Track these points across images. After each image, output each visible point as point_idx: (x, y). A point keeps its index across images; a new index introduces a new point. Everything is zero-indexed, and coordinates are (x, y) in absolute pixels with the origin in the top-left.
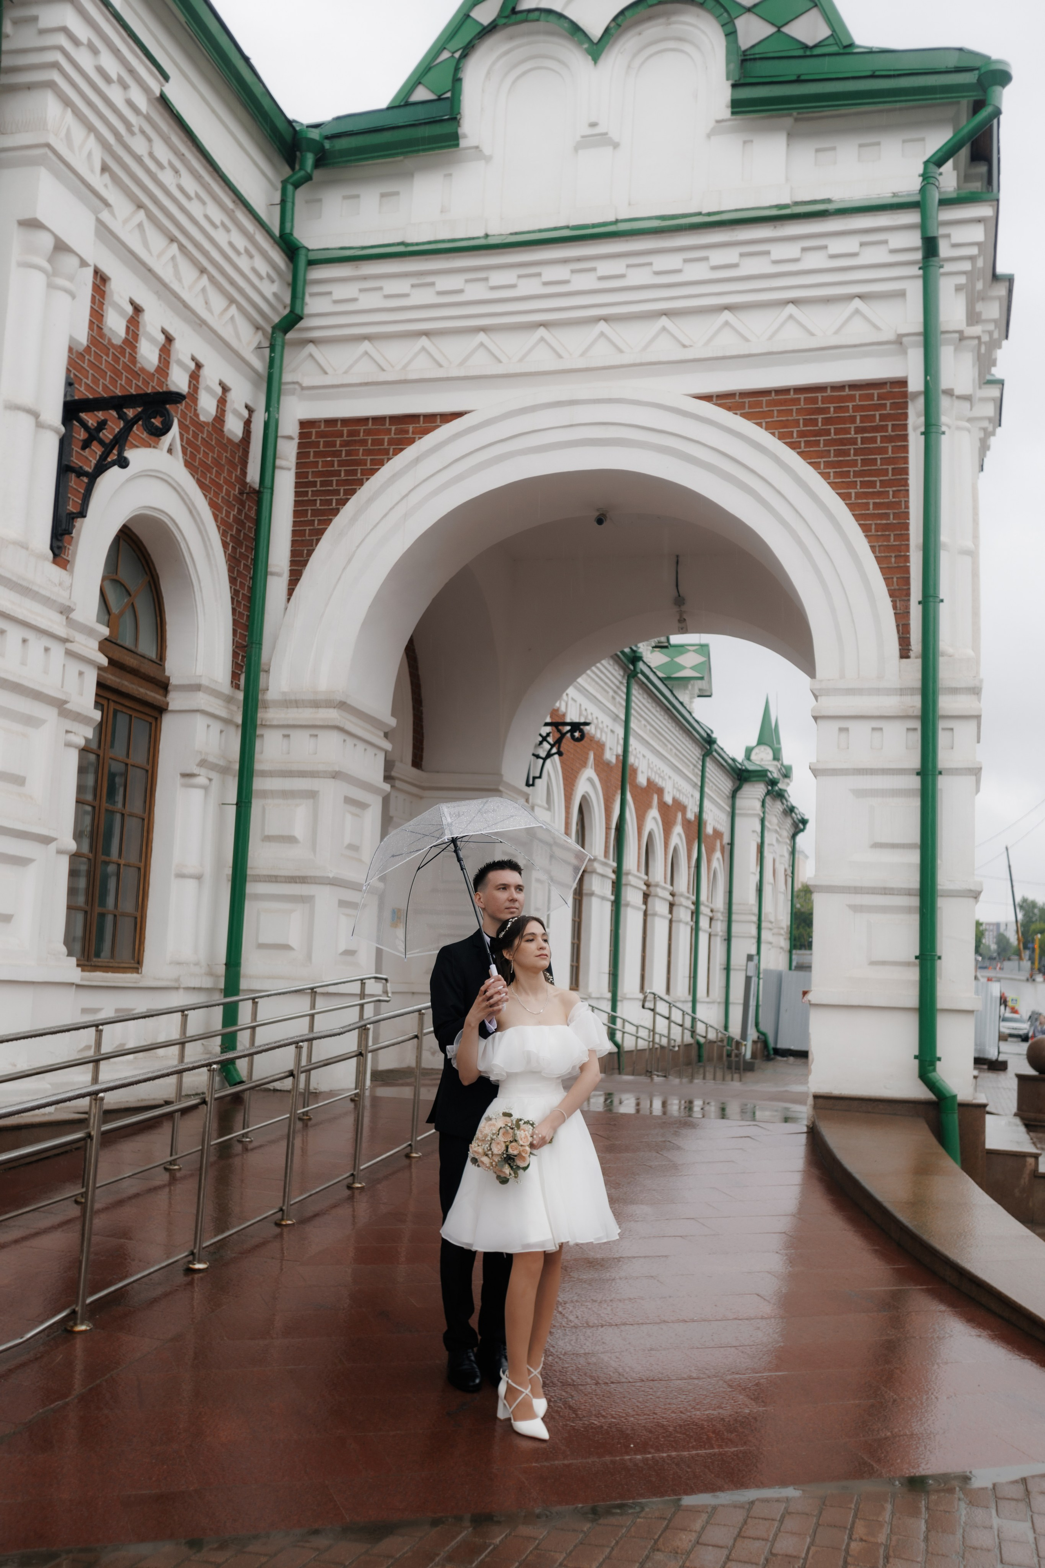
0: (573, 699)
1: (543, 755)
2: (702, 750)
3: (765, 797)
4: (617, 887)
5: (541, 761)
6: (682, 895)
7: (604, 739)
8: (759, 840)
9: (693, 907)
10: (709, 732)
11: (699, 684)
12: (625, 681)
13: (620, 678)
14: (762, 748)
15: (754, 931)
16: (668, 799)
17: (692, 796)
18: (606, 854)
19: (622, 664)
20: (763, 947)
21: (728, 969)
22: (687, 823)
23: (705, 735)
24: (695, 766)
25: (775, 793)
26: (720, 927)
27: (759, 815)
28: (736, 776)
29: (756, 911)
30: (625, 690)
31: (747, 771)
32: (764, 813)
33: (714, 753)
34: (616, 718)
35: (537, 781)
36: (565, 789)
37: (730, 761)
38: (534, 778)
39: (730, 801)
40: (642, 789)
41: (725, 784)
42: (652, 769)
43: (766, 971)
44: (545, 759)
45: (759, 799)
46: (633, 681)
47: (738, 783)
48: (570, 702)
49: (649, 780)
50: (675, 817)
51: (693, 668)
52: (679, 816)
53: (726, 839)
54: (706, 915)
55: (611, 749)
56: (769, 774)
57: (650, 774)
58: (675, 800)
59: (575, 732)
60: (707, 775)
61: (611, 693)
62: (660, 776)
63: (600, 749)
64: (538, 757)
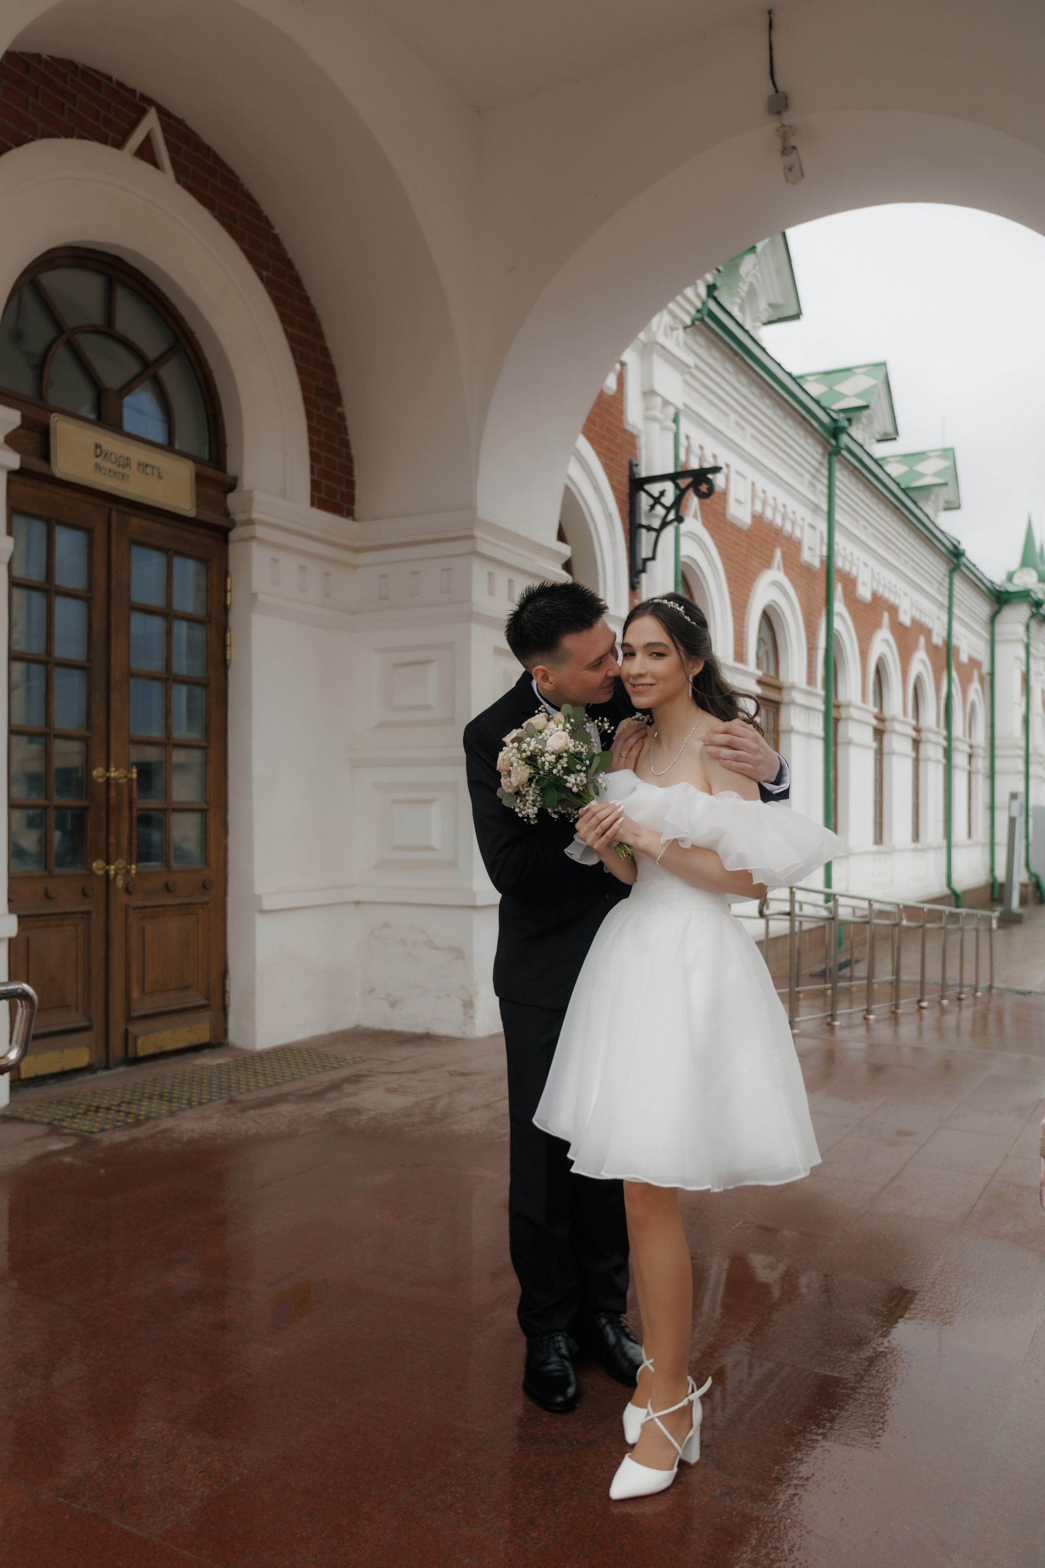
0: (738, 473)
1: (656, 524)
2: (948, 564)
3: (1029, 620)
5: (653, 534)
6: (929, 730)
7: (798, 533)
8: (1024, 668)
9: (944, 743)
10: (956, 543)
11: (946, 494)
12: (825, 462)
13: (819, 457)
14: (1026, 570)
15: (1021, 766)
16: (905, 619)
17: (939, 618)
18: (811, 680)
19: (819, 437)
20: (1032, 783)
21: (992, 808)
22: (932, 650)
23: (951, 547)
24: (941, 584)
25: (1040, 617)
26: (981, 764)
27: (1023, 640)
28: (993, 599)
29: (1022, 743)
30: (826, 472)
31: (1008, 593)
32: (1029, 637)
33: (963, 568)
34: (816, 508)
35: (650, 564)
36: (731, 593)
37: (988, 584)
38: (646, 560)
39: (988, 628)
40: (864, 604)
41: (984, 609)
42: (878, 582)
43: (1036, 808)
44: (659, 531)
45: (1021, 623)
46: (835, 459)
47: (996, 606)
48: (733, 477)
49: (874, 594)
50: (917, 640)
51: (936, 474)
52: (922, 640)
53: (986, 669)
54: (963, 752)
55: (811, 549)
56: (1032, 594)
57: (875, 587)
58: (914, 621)
59: (700, 484)
60: (955, 593)
61: (807, 477)
62: (891, 591)
63: (792, 546)
64: (649, 528)
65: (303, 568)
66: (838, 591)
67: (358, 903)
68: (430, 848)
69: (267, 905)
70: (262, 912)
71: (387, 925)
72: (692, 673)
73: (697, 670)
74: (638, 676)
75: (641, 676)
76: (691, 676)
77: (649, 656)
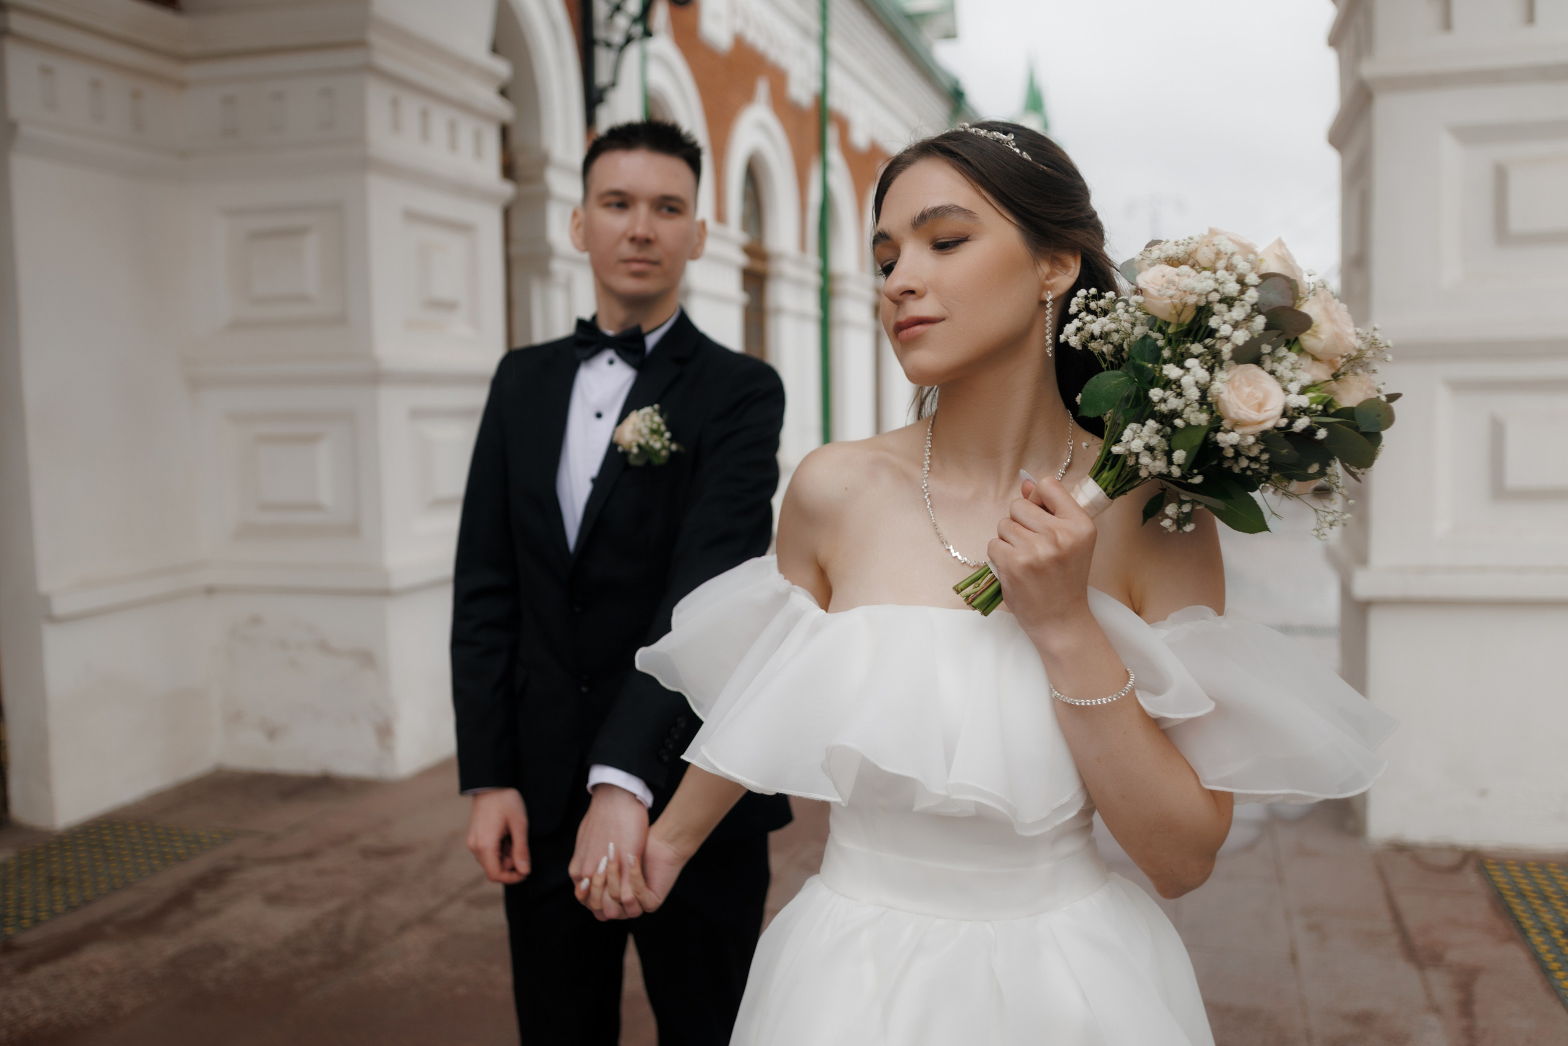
1: (617, 38)
4: (826, 295)
5: (614, 54)
7: (786, 61)
11: (942, 23)
18: (803, 245)
23: (950, 87)
34: (805, 31)
35: (609, 93)
36: (710, 135)
38: (603, 88)
44: (622, 48)
55: (800, 83)
63: (778, 79)
64: (608, 45)
65: (96, 85)
66: (832, 135)
67: (210, 591)
69: (60, 607)
70: (52, 619)
71: (256, 620)
72: (1050, 288)
73: (1066, 279)
74: (905, 295)
75: (913, 296)
76: (1049, 297)
77: (929, 248)
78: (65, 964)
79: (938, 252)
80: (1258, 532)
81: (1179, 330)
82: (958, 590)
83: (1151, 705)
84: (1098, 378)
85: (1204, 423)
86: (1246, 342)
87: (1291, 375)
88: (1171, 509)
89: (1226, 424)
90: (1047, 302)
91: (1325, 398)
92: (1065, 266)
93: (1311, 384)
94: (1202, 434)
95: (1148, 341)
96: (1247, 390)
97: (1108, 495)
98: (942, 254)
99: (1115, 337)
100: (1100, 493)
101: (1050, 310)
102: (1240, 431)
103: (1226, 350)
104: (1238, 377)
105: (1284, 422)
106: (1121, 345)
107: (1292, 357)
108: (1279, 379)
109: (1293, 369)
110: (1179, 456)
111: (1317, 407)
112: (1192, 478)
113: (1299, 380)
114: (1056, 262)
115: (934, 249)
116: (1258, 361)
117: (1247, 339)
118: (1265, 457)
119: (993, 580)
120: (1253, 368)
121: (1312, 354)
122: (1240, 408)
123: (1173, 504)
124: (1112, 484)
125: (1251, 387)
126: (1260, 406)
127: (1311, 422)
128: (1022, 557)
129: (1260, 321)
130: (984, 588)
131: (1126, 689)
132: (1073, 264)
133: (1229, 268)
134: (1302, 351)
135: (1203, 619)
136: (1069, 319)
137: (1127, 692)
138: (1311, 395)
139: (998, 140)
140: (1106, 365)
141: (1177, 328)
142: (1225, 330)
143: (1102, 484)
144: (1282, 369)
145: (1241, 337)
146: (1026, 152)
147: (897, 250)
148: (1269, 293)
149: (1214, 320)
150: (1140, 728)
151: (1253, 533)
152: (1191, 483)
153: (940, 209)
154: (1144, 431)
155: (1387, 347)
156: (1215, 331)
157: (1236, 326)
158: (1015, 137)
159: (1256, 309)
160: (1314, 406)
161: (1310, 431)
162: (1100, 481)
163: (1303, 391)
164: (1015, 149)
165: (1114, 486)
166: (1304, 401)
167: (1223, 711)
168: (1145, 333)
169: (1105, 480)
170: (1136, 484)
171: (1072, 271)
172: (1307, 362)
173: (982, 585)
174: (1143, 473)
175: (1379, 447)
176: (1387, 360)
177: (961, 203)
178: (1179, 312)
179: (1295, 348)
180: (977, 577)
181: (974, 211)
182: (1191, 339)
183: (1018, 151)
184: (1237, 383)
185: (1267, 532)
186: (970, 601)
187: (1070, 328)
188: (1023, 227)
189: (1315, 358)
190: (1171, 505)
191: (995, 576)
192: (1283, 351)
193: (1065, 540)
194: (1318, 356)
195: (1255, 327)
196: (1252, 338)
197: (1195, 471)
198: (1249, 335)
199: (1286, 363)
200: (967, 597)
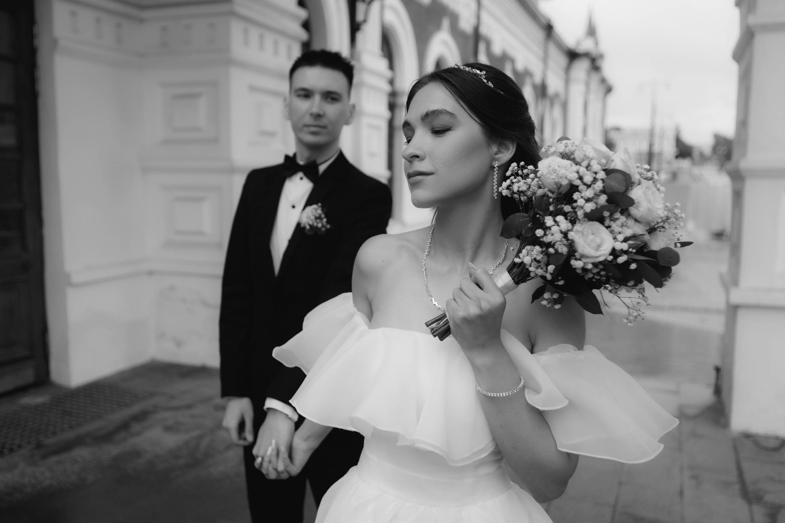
2: (544, 33)
3: (589, 69)
5: (366, 4)
7: (458, 10)
8: (585, 98)
10: (549, 21)
14: (588, 38)
16: (519, 66)
17: (538, 67)
22: (534, 87)
23: (546, 23)
24: (540, 45)
25: (595, 67)
27: (585, 82)
28: (568, 56)
31: (577, 53)
32: (588, 80)
33: (553, 37)
35: (363, 25)
37: (565, 46)
38: (360, 22)
39: (565, 73)
42: (505, 43)
45: (585, 70)
47: (570, 60)
49: (502, 52)
52: (529, 81)
53: (563, 99)
55: (466, 21)
56: (590, 54)
57: (504, 48)
58: (524, 68)
60: (548, 52)
67: (151, 273)
68: (201, 233)
69: (75, 280)
70: (72, 285)
71: (172, 289)
72: (497, 160)
73: (507, 155)
74: (413, 158)
75: (418, 159)
76: (496, 164)
77: (430, 132)
78: (64, 456)
79: (434, 135)
80: (597, 314)
81: (558, 196)
82: (428, 325)
83: (532, 399)
84: (514, 216)
85: (565, 253)
86: (592, 210)
87: (620, 229)
88: (546, 295)
89: (577, 255)
90: (495, 168)
91: (640, 244)
92: (507, 149)
93: (632, 235)
94: (564, 258)
95: (545, 198)
96: (591, 237)
97: (515, 282)
98: (436, 136)
99: (529, 193)
100: (510, 280)
101: (496, 172)
102: (584, 260)
103: (580, 213)
104: (586, 229)
105: (610, 258)
106: (532, 197)
107: (623, 219)
108: (612, 232)
109: (622, 226)
110: (551, 268)
111: (632, 250)
112: (558, 281)
113: (624, 233)
114: (502, 145)
115: (433, 133)
116: (601, 220)
117: (594, 208)
118: (603, 273)
119: (447, 322)
120: (597, 225)
121: (635, 218)
122: (584, 247)
123: (548, 293)
124: (517, 276)
125: (594, 236)
126: (599, 246)
127: (628, 258)
128: (461, 313)
129: (603, 199)
130: (441, 326)
131: (517, 389)
132: (511, 148)
133: (588, 167)
134: (629, 215)
135: (568, 352)
136: (505, 178)
137: (518, 390)
138: (631, 242)
139: (476, 74)
140: (522, 208)
141: (557, 195)
142: (581, 202)
143: (513, 275)
144: (615, 226)
145: (589, 207)
146: (490, 82)
147: (413, 131)
148: (612, 181)
149: (577, 195)
150: (526, 410)
151: (594, 314)
152: (557, 284)
153: (437, 111)
154: (534, 251)
155: (682, 217)
156: (576, 201)
157: (588, 200)
158: (486, 72)
159: (603, 191)
160: (631, 250)
161: (627, 263)
162: (512, 274)
163: (625, 240)
164: (484, 80)
165: (518, 278)
166: (625, 246)
167: (572, 406)
168: (544, 194)
169: (514, 274)
170: (528, 279)
171: (510, 152)
172: (631, 222)
173: (441, 323)
174: (532, 275)
175: (671, 274)
176: (680, 225)
177: (449, 109)
178: (559, 187)
179: (626, 214)
180: (440, 318)
181: (455, 113)
182: (565, 202)
183: (485, 81)
184: (585, 233)
185: (601, 315)
186: (434, 333)
187: (505, 184)
188: (483, 125)
189: (636, 220)
190: (547, 293)
191: (448, 320)
192: (617, 215)
193: (485, 306)
194: (639, 220)
195: (599, 202)
196: (597, 208)
197: (560, 278)
198: (595, 206)
199: (619, 222)
200: (432, 329)
